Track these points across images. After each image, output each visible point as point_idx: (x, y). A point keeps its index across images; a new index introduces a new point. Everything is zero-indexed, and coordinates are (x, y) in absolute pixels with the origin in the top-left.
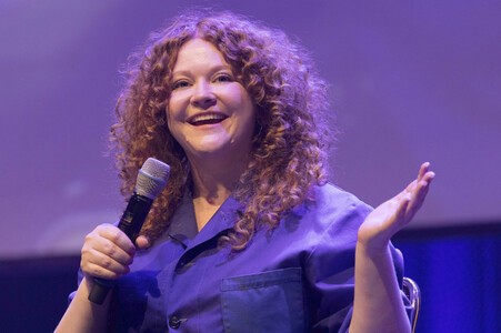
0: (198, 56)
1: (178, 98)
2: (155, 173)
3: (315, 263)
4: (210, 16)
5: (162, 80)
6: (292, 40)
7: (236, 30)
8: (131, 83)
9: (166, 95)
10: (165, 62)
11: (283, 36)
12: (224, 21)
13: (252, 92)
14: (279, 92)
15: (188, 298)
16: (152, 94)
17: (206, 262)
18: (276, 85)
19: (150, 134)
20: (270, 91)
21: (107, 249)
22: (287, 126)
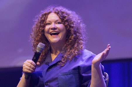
0: (53, 17)
1: (47, 27)
2: (41, 46)
3: (82, 69)
4: (56, 7)
5: (43, 23)
6: (77, 14)
7: (62, 11)
8: (36, 23)
9: (44, 27)
10: (44, 18)
11: (74, 13)
12: (60, 8)
13: (66, 27)
14: (73, 27)
15: (50, 78)
16: (41, 26)
17: (54, 69)
18: (72, 25)
19: (40, 36)
20: (70, 27)
21: (29, 66)
22: (75, 35)
